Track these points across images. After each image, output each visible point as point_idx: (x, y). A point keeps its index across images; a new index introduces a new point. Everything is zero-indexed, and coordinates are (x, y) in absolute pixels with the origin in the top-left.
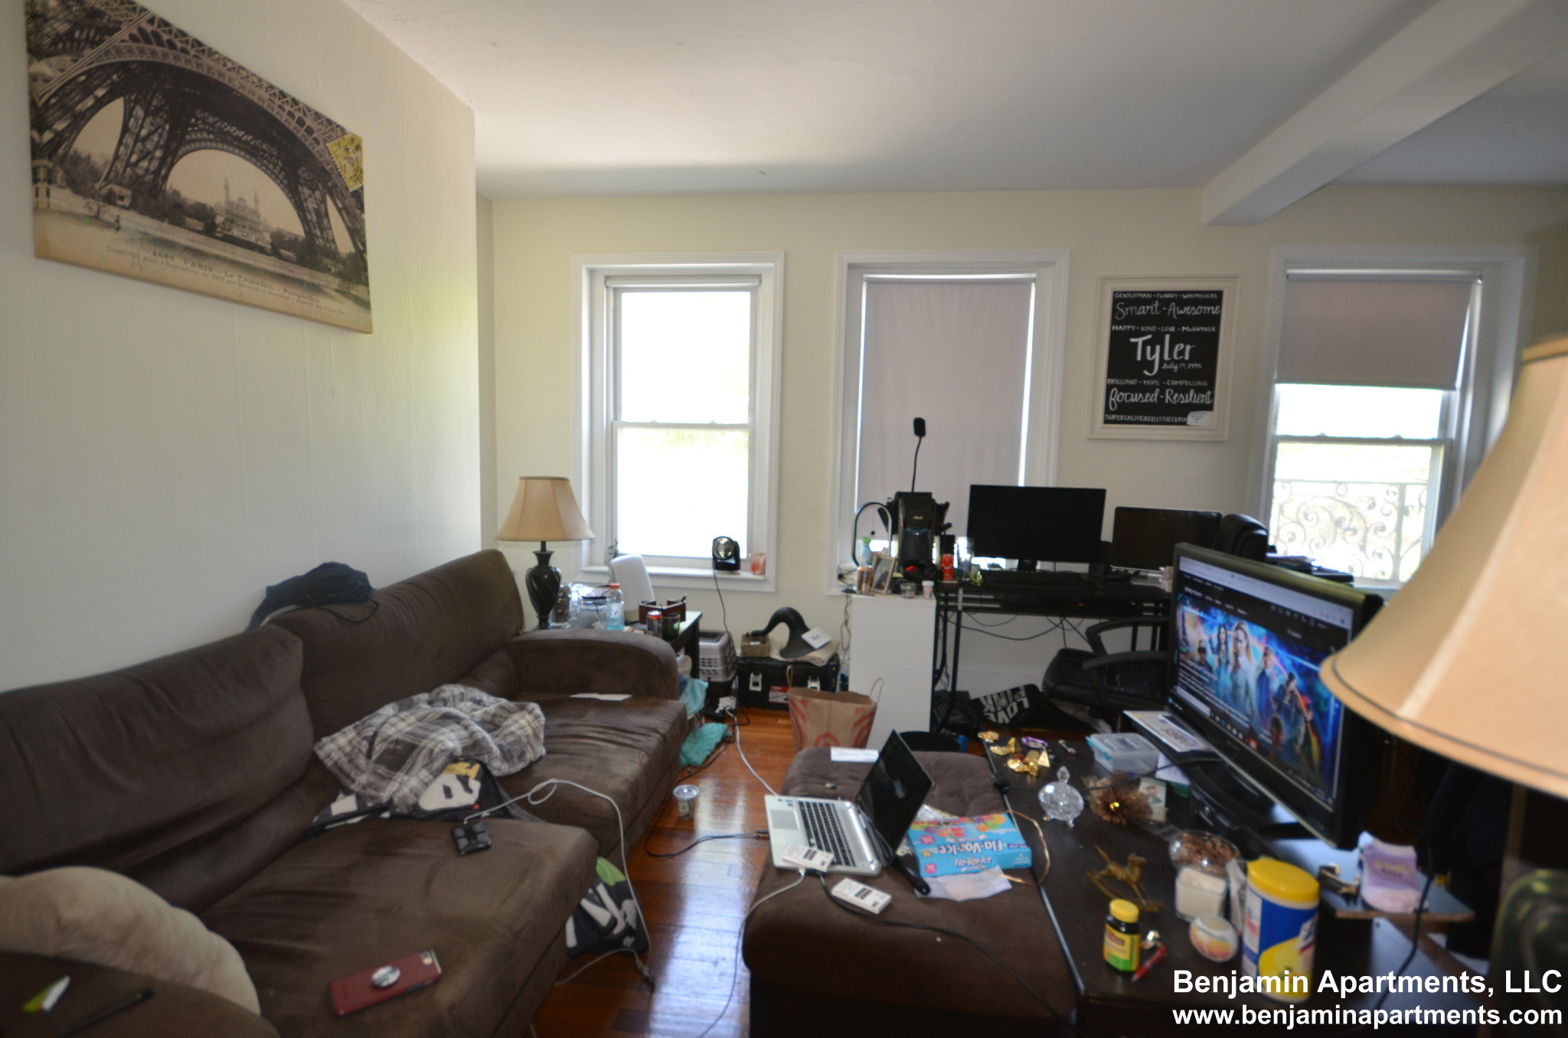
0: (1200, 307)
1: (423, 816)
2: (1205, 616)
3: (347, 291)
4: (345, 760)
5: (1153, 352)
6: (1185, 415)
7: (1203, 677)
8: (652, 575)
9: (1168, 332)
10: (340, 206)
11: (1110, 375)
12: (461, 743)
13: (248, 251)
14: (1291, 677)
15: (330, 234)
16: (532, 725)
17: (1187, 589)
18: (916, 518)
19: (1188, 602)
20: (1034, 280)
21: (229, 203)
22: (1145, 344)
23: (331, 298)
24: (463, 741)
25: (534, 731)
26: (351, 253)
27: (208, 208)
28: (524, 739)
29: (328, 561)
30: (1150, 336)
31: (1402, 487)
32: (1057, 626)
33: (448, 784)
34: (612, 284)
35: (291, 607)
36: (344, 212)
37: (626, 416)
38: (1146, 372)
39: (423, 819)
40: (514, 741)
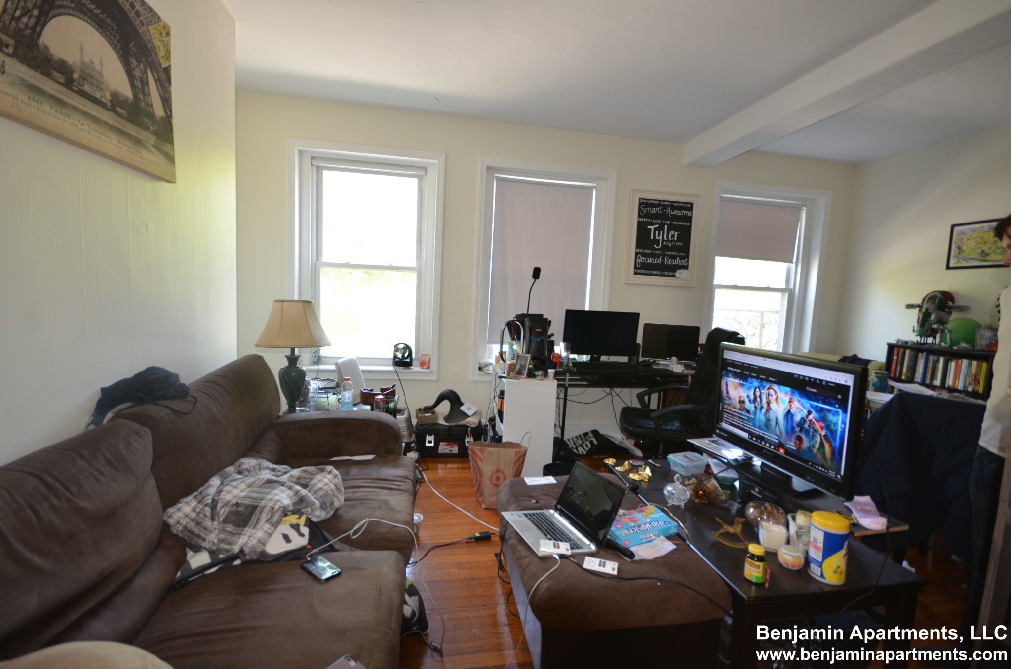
0: (682, 211)
1: (272, 559)
2: (744, 383)
3: (160, 147)
4: (193, 524)
5: (659, 235)
6: (675, 272)
7: (742, 417)
8: (364, 371)
9: (667, 224)
10: (156, 78)
11: (637, 247)
12: (291, 500)
13: (94, 105)
14: (809, 413)
15: (150, 99)
16: (333, 482)
17: (729, 368)
18: (538, 330)
19: (730, 375)
20: (595, 187)
21: (83, 63)
22: (655, 229)
23: (150, 151)
24: (292, 499)
25: (336, 486)
26: (162, 117)
27: (69, 65)
28: (330, 493)
29: (150, 365)
30: (657, 226)
31: (762, 313)
32: (608, 394)
33: (285, 532)
34: (316, 163)
35: (128, 404)
36: (158, 83)
37: (326, 258)
38: (655, 246)
39: (272, 562)
40: (324, 495)
